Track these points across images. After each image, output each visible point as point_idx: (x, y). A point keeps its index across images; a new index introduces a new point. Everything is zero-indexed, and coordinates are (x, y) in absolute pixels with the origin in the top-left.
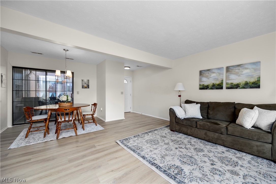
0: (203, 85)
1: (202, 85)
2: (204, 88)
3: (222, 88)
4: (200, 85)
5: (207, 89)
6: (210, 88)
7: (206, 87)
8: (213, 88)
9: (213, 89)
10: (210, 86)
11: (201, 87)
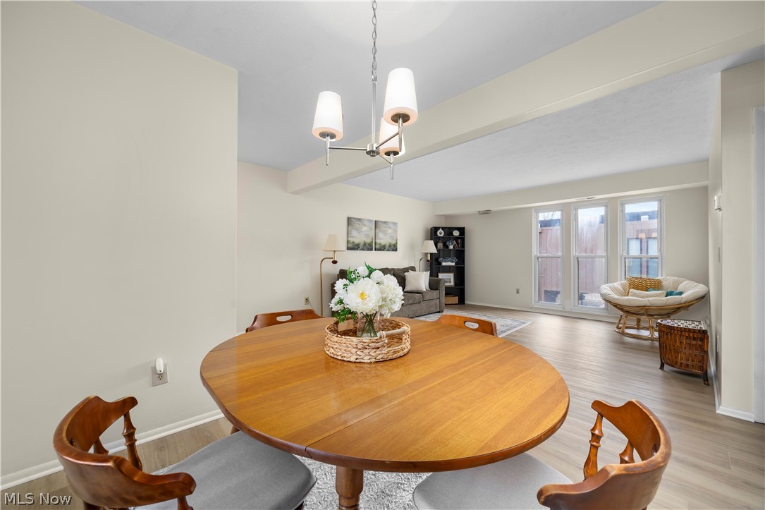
0: (354, 243)
1: (351, 242)
2: (352, 247)
3: (372, 250)
4: (348, 242)
5: (357, 249)
6: (361, 248)
7: (356, 247)
8: (364, 248)
9: (364, 250)
10: (361, 245)
11: (350, 245)
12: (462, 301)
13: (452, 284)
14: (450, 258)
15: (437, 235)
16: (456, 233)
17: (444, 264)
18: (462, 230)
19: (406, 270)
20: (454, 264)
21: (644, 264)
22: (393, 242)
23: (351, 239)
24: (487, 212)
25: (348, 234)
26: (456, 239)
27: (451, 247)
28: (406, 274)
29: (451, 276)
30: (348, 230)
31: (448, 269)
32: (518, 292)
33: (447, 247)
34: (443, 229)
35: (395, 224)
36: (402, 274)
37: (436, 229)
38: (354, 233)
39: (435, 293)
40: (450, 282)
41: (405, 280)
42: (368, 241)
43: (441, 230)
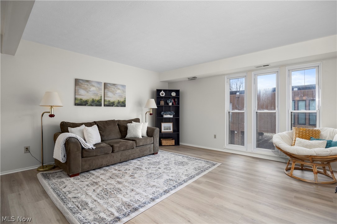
0: (81, 99)
1: (79, 99)
2: (80, 103)
3: (101, 105)
4: (75, 99)
5: (85, 105)
6: (89, 104)
7: (84, 103)
8: (93, 104)
9: (93, 106)
10: (89, 101)
11: (77, 102)
12: (177, 143)
13: (171, 130)
14: (169, 112)
15: (159, 95)
16: (174, 94)
17: (165, 116)
18: (177, 92)
19: (130, 121)
20: (172, 116)
21: (307, 117)
22: (122, 100)
23: (79, 97)
24: (194, 78)
25: (75, 93)
26: (174, 98)
27: (170, 104)
28: (129, 124)
29: (170, 125)
30: (75, 89)
31: (168, 120)
32: (215, 137)
33: (168, 104)
34: (165, 91)
35: (124, 86)
36: (125, 125)
37: (159, 91)
38: (82, 92)
39: (150, 140)
40: (170, 129)
41: (127, 129)
42: (97, 98)
43: (162, 92)
